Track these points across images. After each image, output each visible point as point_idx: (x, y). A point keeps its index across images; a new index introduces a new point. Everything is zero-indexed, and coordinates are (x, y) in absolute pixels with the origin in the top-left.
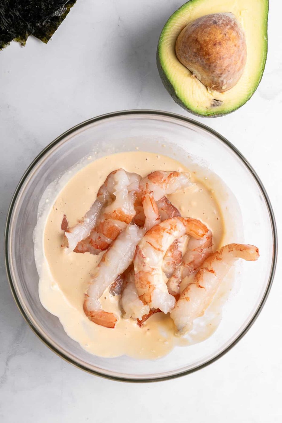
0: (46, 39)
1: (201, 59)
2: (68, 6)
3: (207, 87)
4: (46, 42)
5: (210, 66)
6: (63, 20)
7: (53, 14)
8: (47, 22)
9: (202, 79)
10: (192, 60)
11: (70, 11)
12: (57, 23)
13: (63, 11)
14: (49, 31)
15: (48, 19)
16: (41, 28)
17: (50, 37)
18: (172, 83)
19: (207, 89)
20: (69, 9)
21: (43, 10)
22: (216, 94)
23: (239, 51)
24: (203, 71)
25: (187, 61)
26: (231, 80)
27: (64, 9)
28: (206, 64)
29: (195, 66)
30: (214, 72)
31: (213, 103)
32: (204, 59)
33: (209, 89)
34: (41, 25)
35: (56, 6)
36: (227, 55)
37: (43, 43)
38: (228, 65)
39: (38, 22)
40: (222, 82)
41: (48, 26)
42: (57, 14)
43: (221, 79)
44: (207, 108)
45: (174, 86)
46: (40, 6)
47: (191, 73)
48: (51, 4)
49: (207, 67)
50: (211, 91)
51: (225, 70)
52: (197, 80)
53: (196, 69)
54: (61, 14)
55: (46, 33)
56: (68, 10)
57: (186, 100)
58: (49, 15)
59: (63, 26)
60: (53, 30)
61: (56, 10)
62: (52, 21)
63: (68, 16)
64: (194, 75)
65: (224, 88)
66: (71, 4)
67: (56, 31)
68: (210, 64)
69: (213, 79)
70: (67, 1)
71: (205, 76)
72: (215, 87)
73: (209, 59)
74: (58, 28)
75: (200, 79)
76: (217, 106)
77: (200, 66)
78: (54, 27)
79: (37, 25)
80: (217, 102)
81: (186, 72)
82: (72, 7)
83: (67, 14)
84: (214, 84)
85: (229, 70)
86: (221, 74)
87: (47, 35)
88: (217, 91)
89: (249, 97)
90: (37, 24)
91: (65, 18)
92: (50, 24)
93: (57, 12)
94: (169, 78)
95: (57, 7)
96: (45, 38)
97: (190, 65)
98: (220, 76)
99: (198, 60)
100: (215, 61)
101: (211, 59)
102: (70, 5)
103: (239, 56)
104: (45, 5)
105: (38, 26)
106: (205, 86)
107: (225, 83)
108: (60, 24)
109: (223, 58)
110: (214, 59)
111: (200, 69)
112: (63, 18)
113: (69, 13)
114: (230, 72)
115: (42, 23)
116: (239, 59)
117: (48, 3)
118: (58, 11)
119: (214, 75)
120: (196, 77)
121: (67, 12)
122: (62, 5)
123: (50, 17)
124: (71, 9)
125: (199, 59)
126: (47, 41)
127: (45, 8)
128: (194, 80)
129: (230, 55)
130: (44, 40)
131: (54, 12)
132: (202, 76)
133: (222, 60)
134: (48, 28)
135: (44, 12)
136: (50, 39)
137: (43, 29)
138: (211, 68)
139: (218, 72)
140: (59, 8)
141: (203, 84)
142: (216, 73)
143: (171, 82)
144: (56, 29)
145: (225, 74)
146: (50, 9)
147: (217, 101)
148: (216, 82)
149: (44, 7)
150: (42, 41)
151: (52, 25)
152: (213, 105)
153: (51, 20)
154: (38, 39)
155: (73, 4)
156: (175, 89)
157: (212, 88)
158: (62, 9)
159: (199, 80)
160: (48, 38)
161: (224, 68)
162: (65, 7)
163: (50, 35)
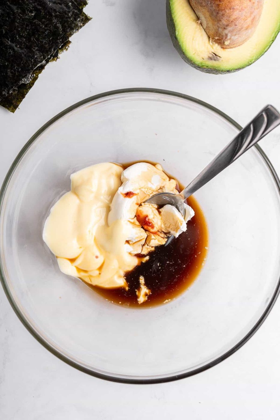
0: (14, 108)
1: (211, 3)
2: (37, 73)
3: (209, 38)
4: (13, 112)
5: (218, 13)
6: (30, 87)
7: (20, 81)
8: (14, 90)
9: (207, 27)
10: (201, 3)
11: (38, 78)
12: (25, 90)
13: (31, 78)
14: (16, 99)
15: (15, 87)
16: (8, 97)
17: (18, 106)
18: (176, 22)
19: (209, 40)
20: (38, 75)
21: (10, 77)
22: (216, 48)
23: (252, 8)
24: (210, 18)
25: (196, 3)
26: (236, 37)
27: (32, 76)
28: (215, 10)
29: (203, 10)
30: (220, 21)
31: (211, 56)
32: (214, 4)
33: (210, 41)
34: (8, 93)
35: (23, 73)
36: (238, 7)
37: (10, 112)
38: (236, 18)
39: (4, 91)
40: (226, 35)
41: (15, 95)
42: (25, 81)
43: (226, 31)
44: (203, 59)
45: (176, 25)
46: (7, 73)
47: (198, 18)
48: (18, 71)
49: (215, 14)
50: (212, 43)
51: (232, 22)
52: (202, 27)
53: (203, 15)
54: (28, 81)
55: (13, 102)
56: (37, 77)
57: (184, 44)
58: (15, 83)
59: (31, 94)
60: (20, 98)
61: (23, 77)
62: (20, 89)
63: (36, 83)
64: (199, 22)
65: (227, 43)
66: (40, 70)
67: (23, 100)
68: (219, 11)
69: (218, 30)
70: (35, 68)
71: (210, 24)
72: (217, 39)
73: (218, 5)
74: (26, 96)
75: (205, 27)
76: (215, 60)
77: (208, 12)
78: (21, 95)
79: (3, 94)
80: (215, 57)
81: (193, 16)
82: (40, 73)
83: (36, 81)
84: (218, 35)
85: (236, 24)
86: (227, 25)
87: (14, 104)
88: (218, 45)
89: (251, 63)
90: (3, 92)
91: (33, 86)
92: (17, 92)
93: (24, 79)
94: (173, 16)
95: (25, 74)
96: (12, 107)
97: (199, 9)
98: (225, 27)
99: (207, 4)
100: (225, 9)
101: (220, 6)
102: (38, 71)
103: (251, 13)
104: (12, 72)
105: (5, 95)
106: (208, 36)
107: (229, 37)
108: (28, 92)
109: (233, 9)
110: (224, 6)
111: (208, 14)
112: (31, 85)
113: (37, 80)
114: (236, 27)
115: (9, 91)
116: (250, 16)
117: (15, 71)
118: (26, 78)
119: (220, 24)
120: (201, 24)
121: (35, 79)
122: (30, 71)
123: (17, 84)
124: (40, 75)
125: (209, 3)
126: (14, 110)
127: (12, 75)
128: (198, 26)
129: (242, 8)
130: (11, 109)
131: (22, 79)
132: (207, 24)
133: (232, 10)
134: (15, 96)
135: (10, 80)
136: (17, 108)
137: (10, 98)
138: (218, 16)
139: (224, 22)
140: (26, 75)
141: (207, 34)
142: (222, 22)
143: (174, 21)
144: (23, 97)
145: (231, 26)
146: (17, 76)
147: (216, 55)
148: (220, 34)
149: (10, 74)
150: (9, 110)
151: (19, 93)
152: (210, 58)
153: (18, 88)
154: (4, 108)
155: (41, 71)
156: (176, 29)
157: (214, 40)
158: (30, 76)
159: (204, 29)
160: (16, 107)
161: (231, 19)
162: (33, 74)
163: (17, 103)
